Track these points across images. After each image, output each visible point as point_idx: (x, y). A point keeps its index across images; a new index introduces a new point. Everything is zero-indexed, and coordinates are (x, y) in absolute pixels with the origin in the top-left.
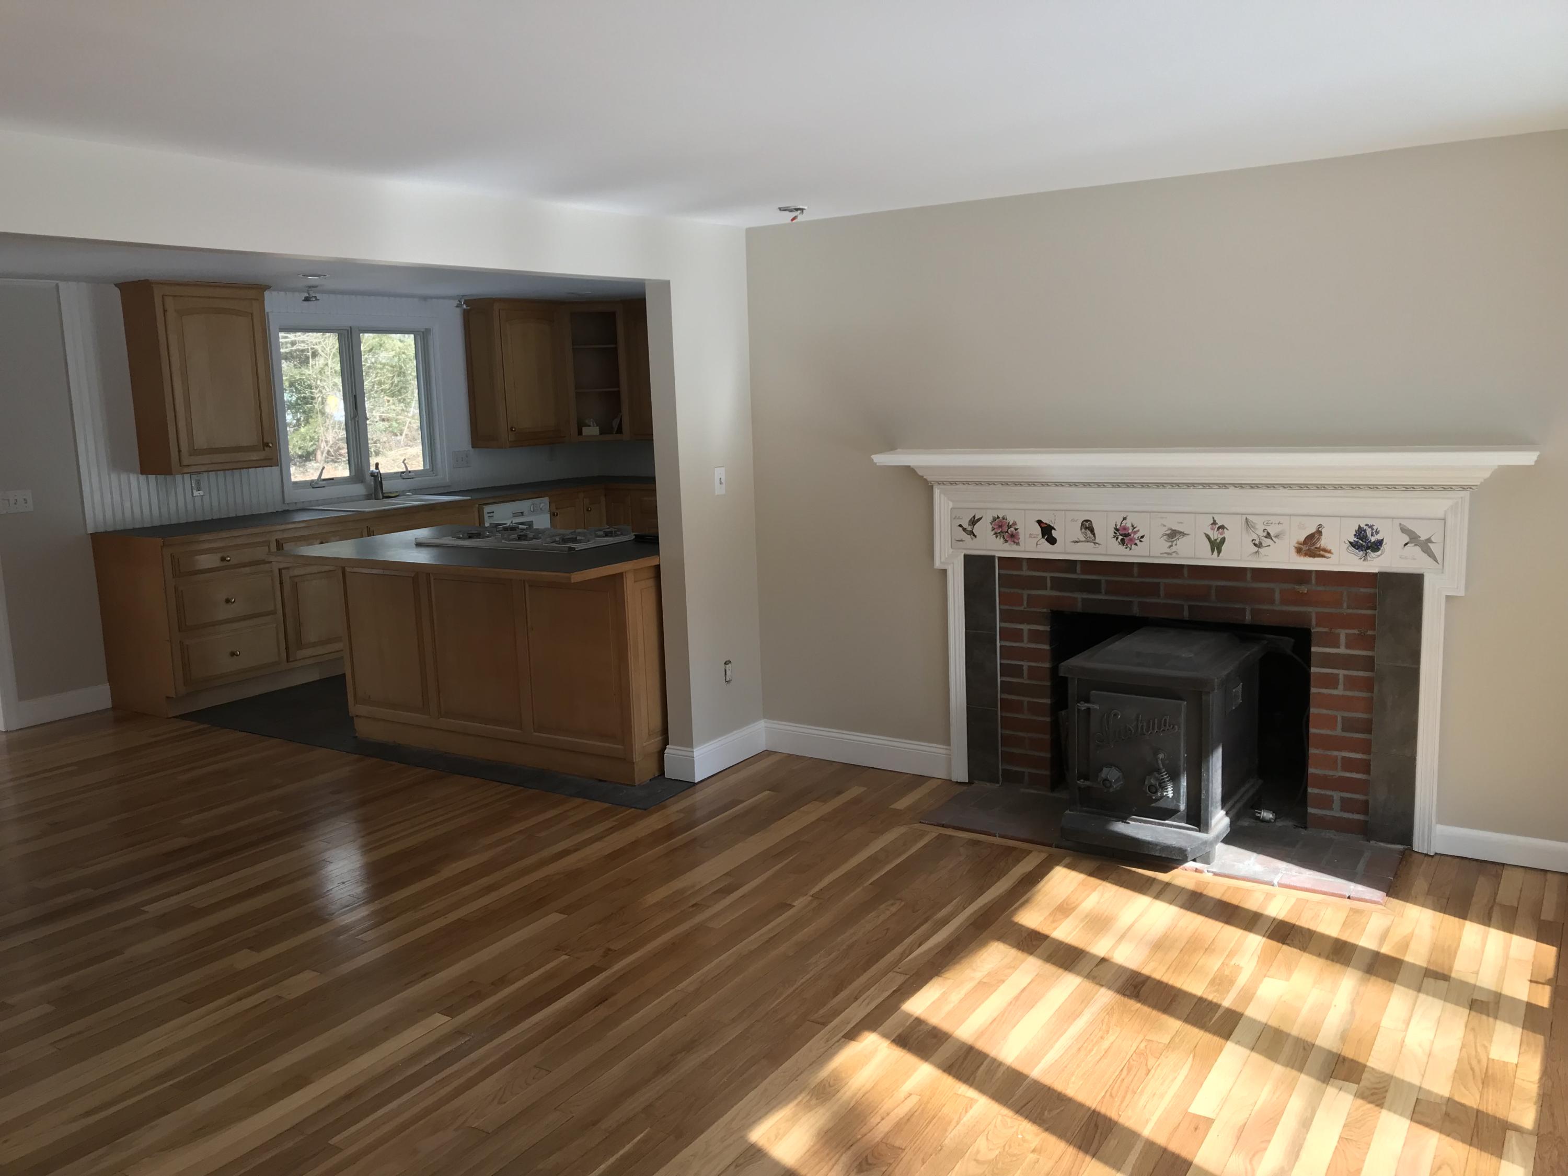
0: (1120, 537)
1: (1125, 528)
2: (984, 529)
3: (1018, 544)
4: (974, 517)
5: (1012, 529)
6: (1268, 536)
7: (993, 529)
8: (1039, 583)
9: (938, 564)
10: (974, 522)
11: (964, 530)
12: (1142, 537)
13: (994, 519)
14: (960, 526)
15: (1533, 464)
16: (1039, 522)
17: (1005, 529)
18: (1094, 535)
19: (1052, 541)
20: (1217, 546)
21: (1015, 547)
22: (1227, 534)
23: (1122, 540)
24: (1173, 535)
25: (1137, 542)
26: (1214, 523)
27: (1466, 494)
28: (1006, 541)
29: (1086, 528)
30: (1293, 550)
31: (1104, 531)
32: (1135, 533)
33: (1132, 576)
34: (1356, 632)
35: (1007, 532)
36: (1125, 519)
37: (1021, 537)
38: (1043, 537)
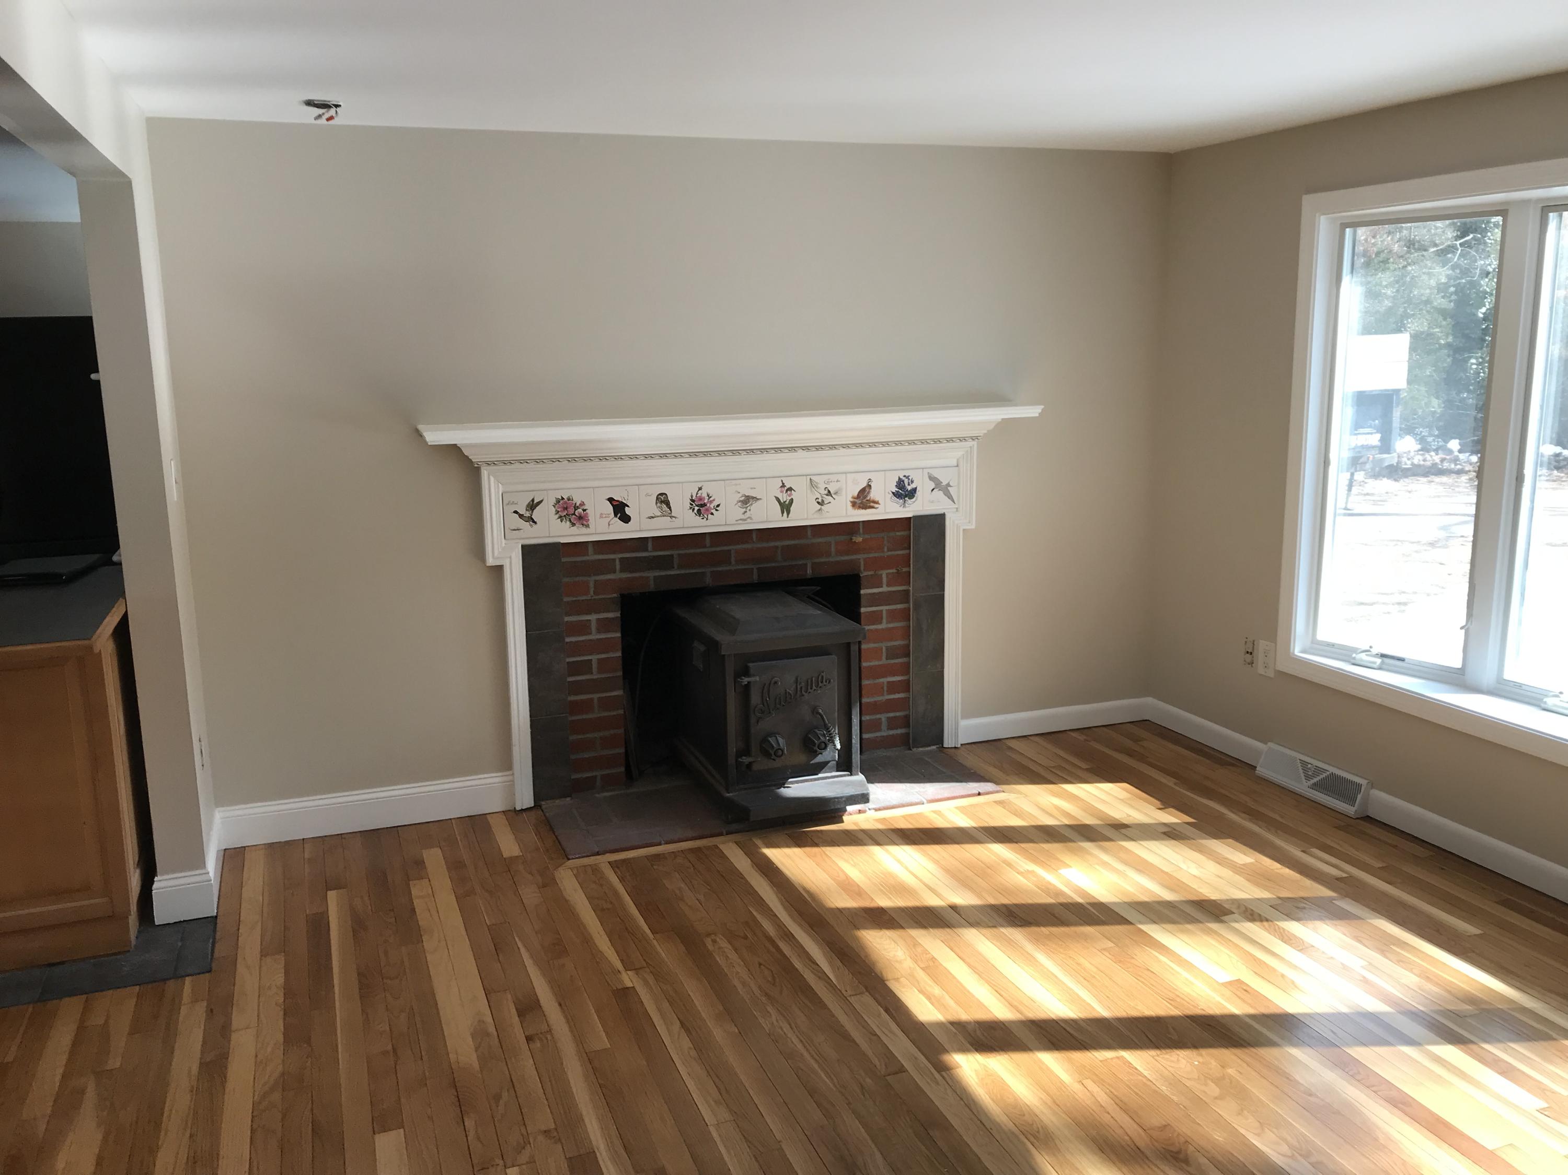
0: (696, 508)
1: (701, 499)
2: (546, 514)
3: (587, 526)
4: (533, 500)
5: (580, 510)
6: (829, 493)
7: (557, 512)
8: (606, 567)
9: (491, 561)
10: (532, 506)
11: (521, 516)
12: (718, 506)
13: (558, 501)
14: (516, 512)
15: (1037, 415)
16: (611, 500)
17: (571, 510)
18: (670, 508)
19: (626, 519)
20: (786, 507)
21: (584, 530)
22: (794, 495)
23: (699, 511)
24: (747, 501)
25: (713, 511)
26: (783, 486)
27: (974, 443)
28: (573, 525)
29: (662, 502)
30: (849, 504)
31: (680, 503)
32: (711, 502)
33: (705, 547)
34: (894, 571)
35: (574, 514)
36: (700, 489)
37: (591, 518)
38: (616, 515)
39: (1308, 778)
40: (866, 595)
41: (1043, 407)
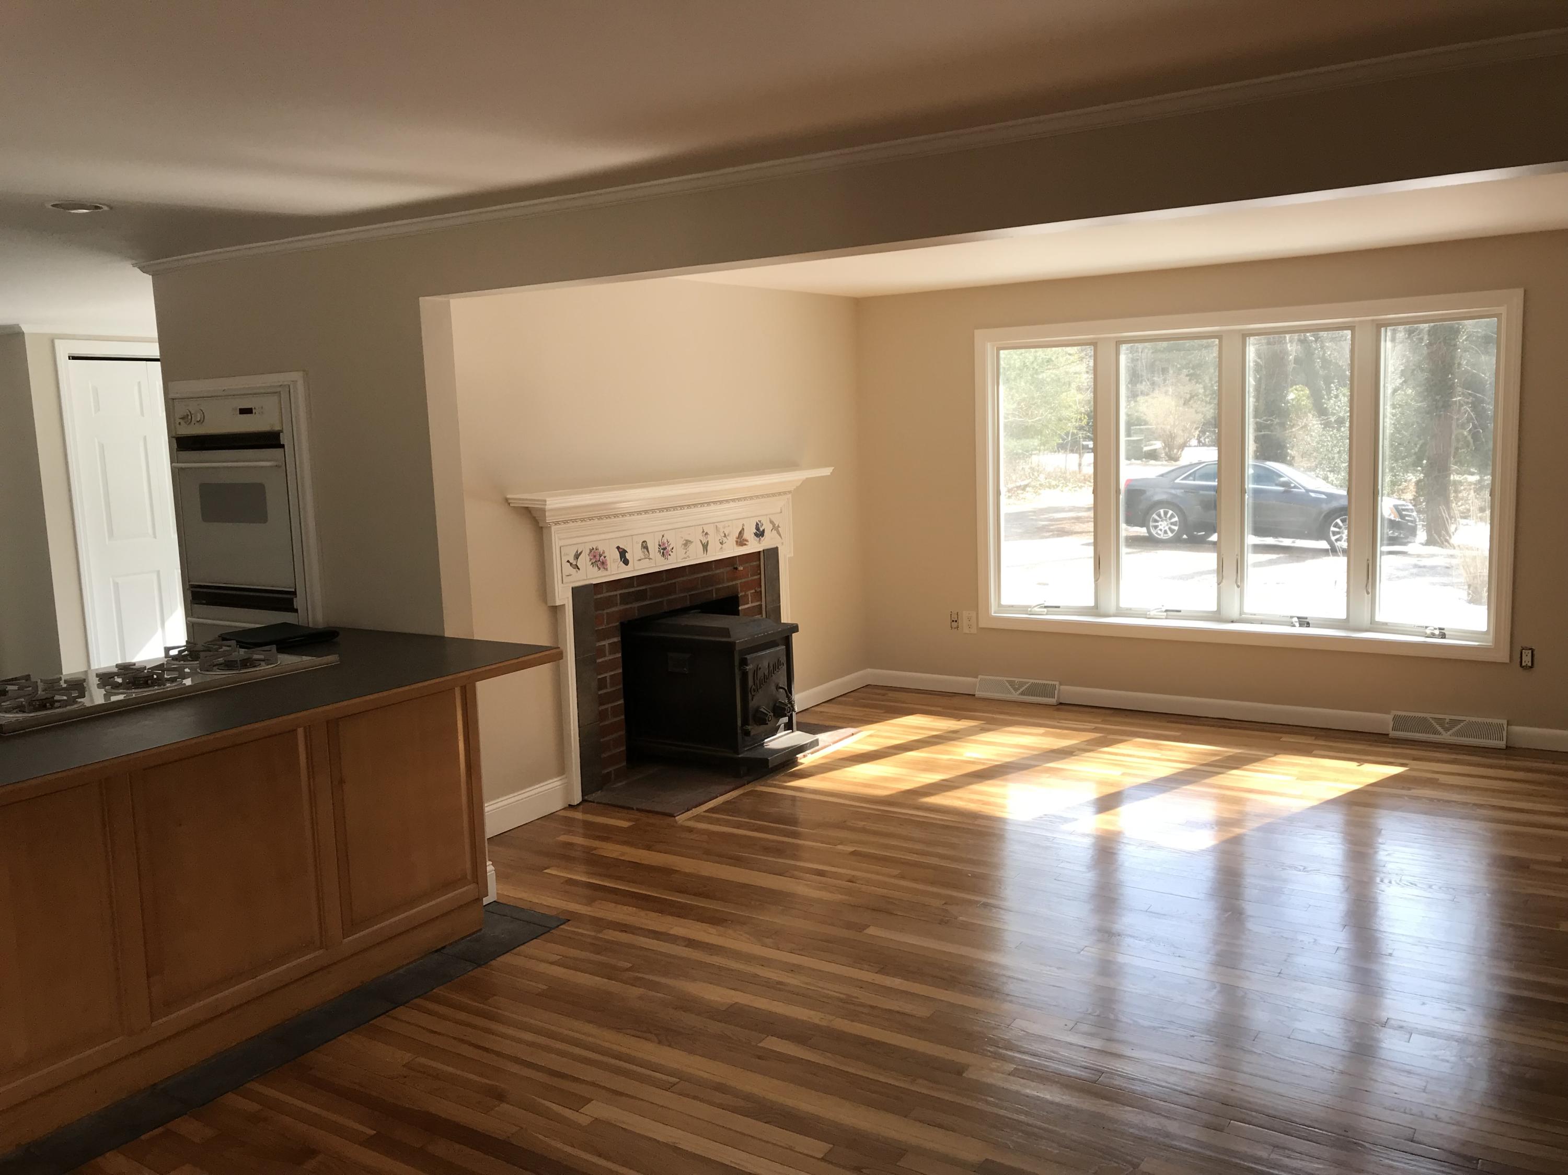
0: (662, 551)
1: (664, 544)
2: (584, 561)
3: (607, 569)
4: (577, 552)
5: (602, 557)
6: (725, 536)
7: (591, 560)
8: (609, 602)
9: (556, 602)
10: (577, 556)
11: (571, 564)
12: (673, 549)
13: (591, 551)
14: (568, 561)
15: (829, 474)
16: (618, 548)
17: (598, 557)
18: (648, 552)
19: (626, 562)
20: (705, 547)
21: (605, 573)
22: (710, 538)
23: (663, 552)
24: (687, 543)
25: (670, 553)
26: (703, 532)
27: (790, 496)
28: (599, 569)
29: (644, 548)
30: (735, 543)
31: (653, 547)
32: (669, 546)
33: (662, 581)
34: (753, 591)
35: (599, 561)
36: (663, 536)
37: (608, 563)
38: (621, 560)
39: (1016, 690)
40: (742, 609)
41: (833, 468)
